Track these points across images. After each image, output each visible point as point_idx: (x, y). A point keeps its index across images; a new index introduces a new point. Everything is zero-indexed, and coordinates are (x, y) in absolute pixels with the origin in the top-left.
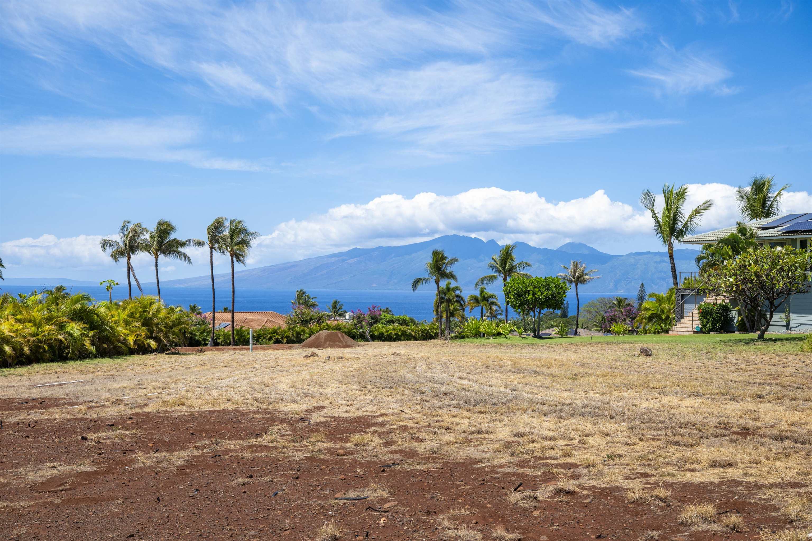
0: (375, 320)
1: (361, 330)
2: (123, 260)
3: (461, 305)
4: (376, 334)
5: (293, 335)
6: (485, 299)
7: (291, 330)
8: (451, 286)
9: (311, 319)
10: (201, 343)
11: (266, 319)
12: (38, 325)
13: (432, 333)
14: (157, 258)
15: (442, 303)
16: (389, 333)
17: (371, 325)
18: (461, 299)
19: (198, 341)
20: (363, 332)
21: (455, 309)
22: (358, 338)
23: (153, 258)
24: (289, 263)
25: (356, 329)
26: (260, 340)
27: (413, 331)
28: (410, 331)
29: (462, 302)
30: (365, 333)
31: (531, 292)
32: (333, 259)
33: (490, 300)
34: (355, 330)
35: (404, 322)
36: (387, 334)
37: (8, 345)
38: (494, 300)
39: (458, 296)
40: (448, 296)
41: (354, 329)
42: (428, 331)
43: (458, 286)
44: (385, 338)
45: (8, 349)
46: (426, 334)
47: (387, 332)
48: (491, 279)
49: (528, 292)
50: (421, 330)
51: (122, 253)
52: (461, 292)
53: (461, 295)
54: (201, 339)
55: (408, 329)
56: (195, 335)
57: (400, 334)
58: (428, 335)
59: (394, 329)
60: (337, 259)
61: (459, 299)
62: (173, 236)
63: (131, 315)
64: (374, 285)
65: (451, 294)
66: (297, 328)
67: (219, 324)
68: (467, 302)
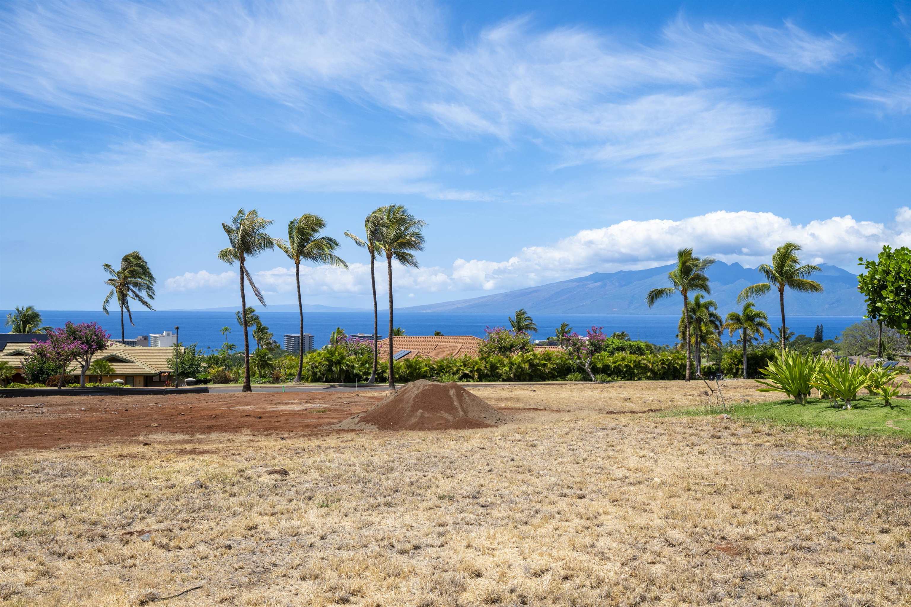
0: (597, 348)
1: (578, 361)
3: (717, 327)
4: (599, 365)
5: (485, 367)
6: (750, 318)
7: (483, 361)
8: (702, 301)
9: (512, 346)
10: (361, 377)
11: (461, 345)
13: (676, 365)
14: (298, 262)
15: (690, 323)
16: (618, 364)
17: (592, 353)
18: (717, 318)
19: (357, 375)
20: (581, 363)
21: (709, 333)
22: (574, 371)
25: (572, 359)
26: (441, 374)
27: (650, 362)
28: (645, 362)
29: (717, 323)
30: (584, 365)
32: (574, 283)
33: (757, 320)
34: (570, 361)
35: (639, 351)
36: (615, 366)
38: (763, 320)
39: (711, 315)
40: (698, 313)
41: (569, 359)
42: (670, 362)
43: (713, 300)
44: (611, 371)
46: (669, 366)
47: (615, 362)
48: (762, 290)
50: (660, 361)
51: (234, 254)
52: (716, 309)
53: (715, 312)
54: (361, 373)
55: (643, 359)
56: (353, 367)
57: (632, 366)
58: (671, 368)
59: (623, 359)
60: (578, 284)
61: (714, 319)
62: (321, 234)
64: (615, 309)
65: (702, 313)
66: (492, 359)
67: (398, 352)
68: (724, 323)
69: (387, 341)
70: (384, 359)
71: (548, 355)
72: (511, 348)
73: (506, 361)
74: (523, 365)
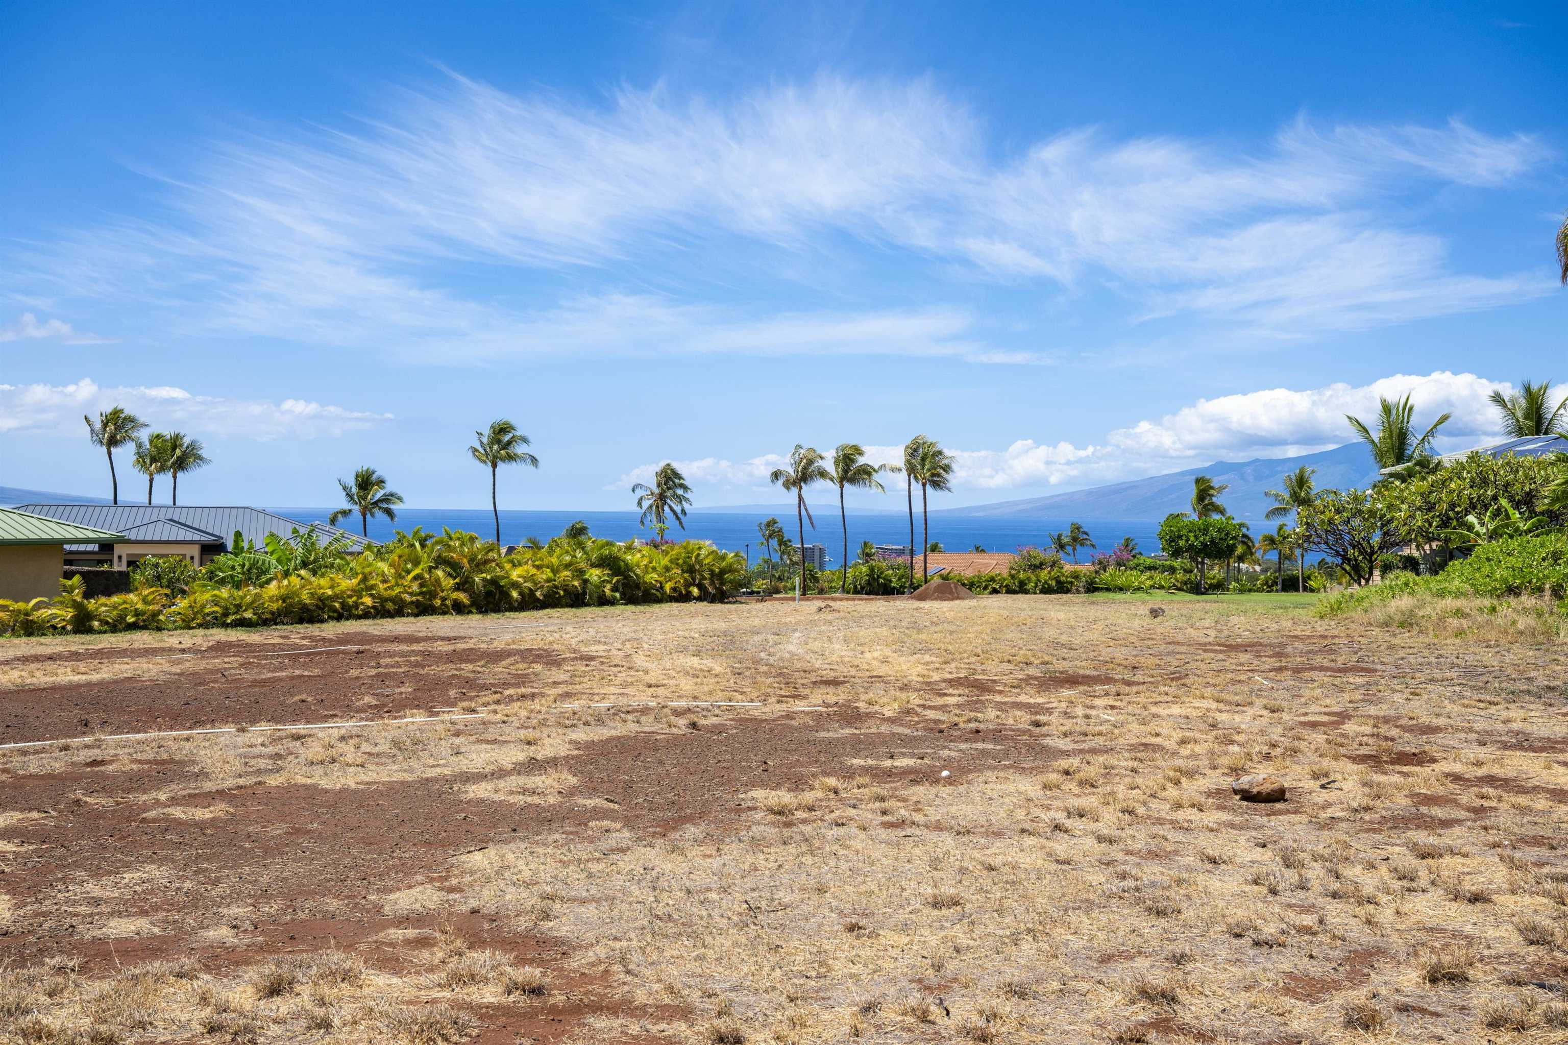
2: (795, 491)
5: (1015, 583)
7: (1013, 577)
9: (1042, 564)
11: (996, 563)
12: (555, 571)
14: (842, 487)
19: (893, 588)
23: (837, 488)
24: (1125, 483)
31: (1184, 538)
32: (1188, 477)
37: (515, 589)
45: (515, 594)
49: (1180, 537)
51: (794, 483)
54: (898, 586)
63: (674, 561)
66: (1022, 575)
67: (932, 568)
68: (1257, 545)
69: (922, 558)
70: (918, 574)
71: (1075, 572)
72: (1041, 566)
73: (1034, 578)
74: (1050, 582)
